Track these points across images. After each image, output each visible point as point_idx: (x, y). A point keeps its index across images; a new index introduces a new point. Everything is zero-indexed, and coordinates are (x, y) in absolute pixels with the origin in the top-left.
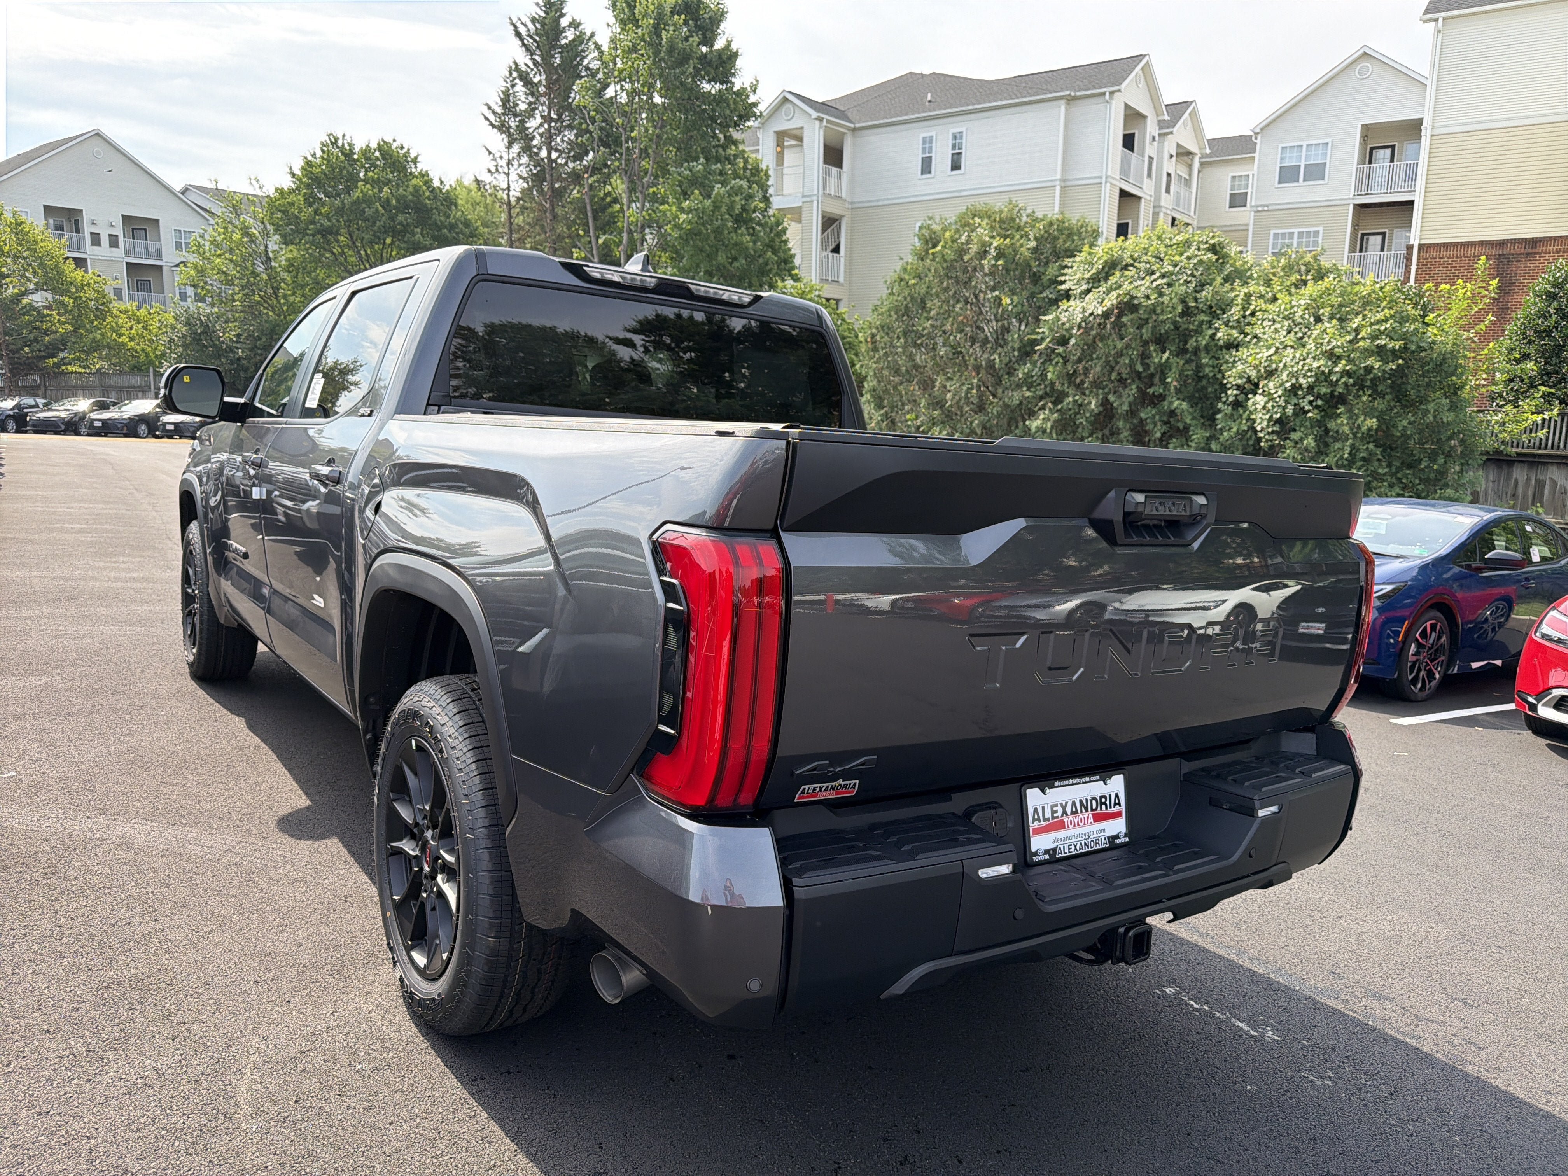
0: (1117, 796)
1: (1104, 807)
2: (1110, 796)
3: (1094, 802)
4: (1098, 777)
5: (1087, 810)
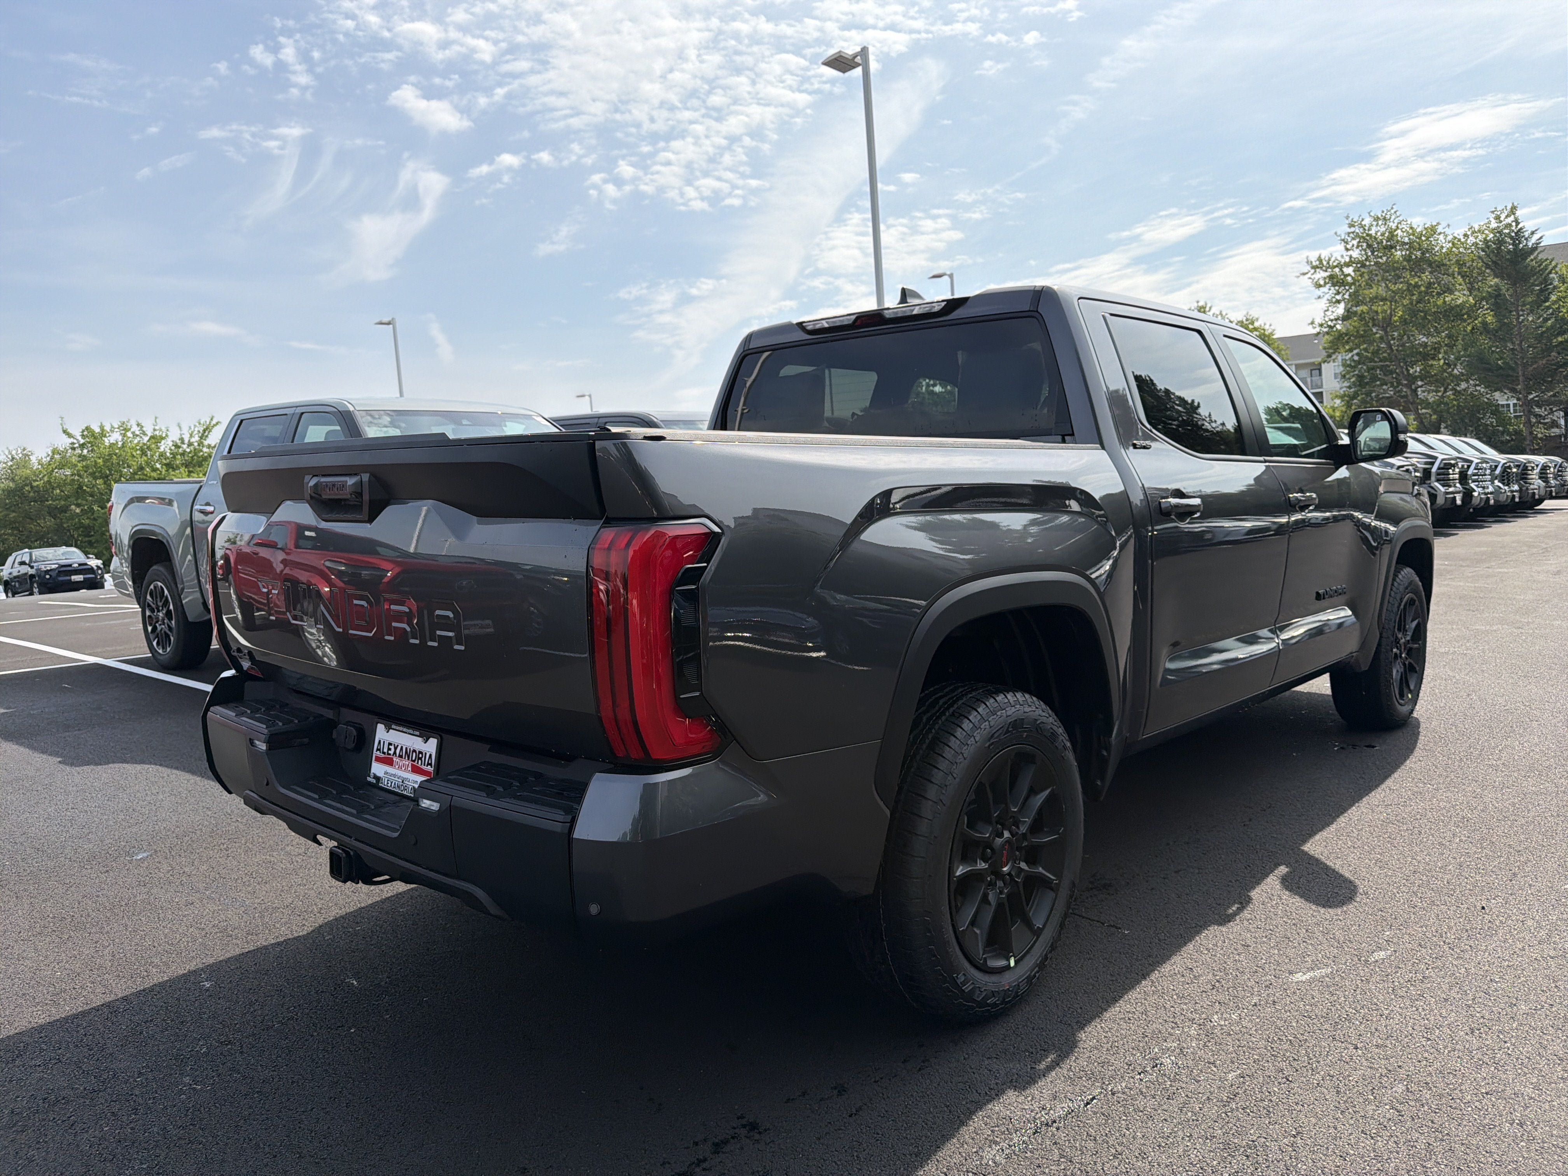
0: (430, 756)
1: (420, 761)
2: (426, 754)
3: (414, 754)
4: (418, 733)
5: (408, 759)
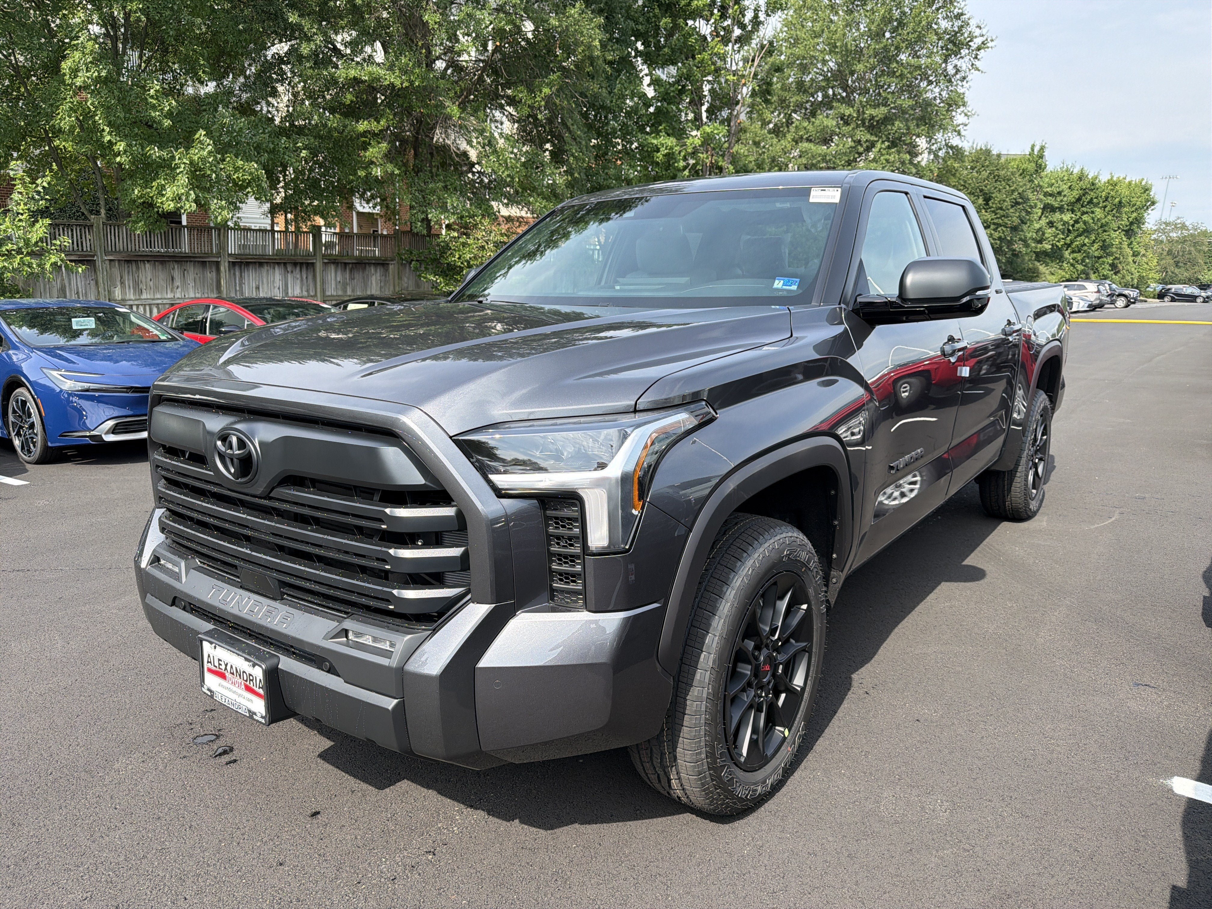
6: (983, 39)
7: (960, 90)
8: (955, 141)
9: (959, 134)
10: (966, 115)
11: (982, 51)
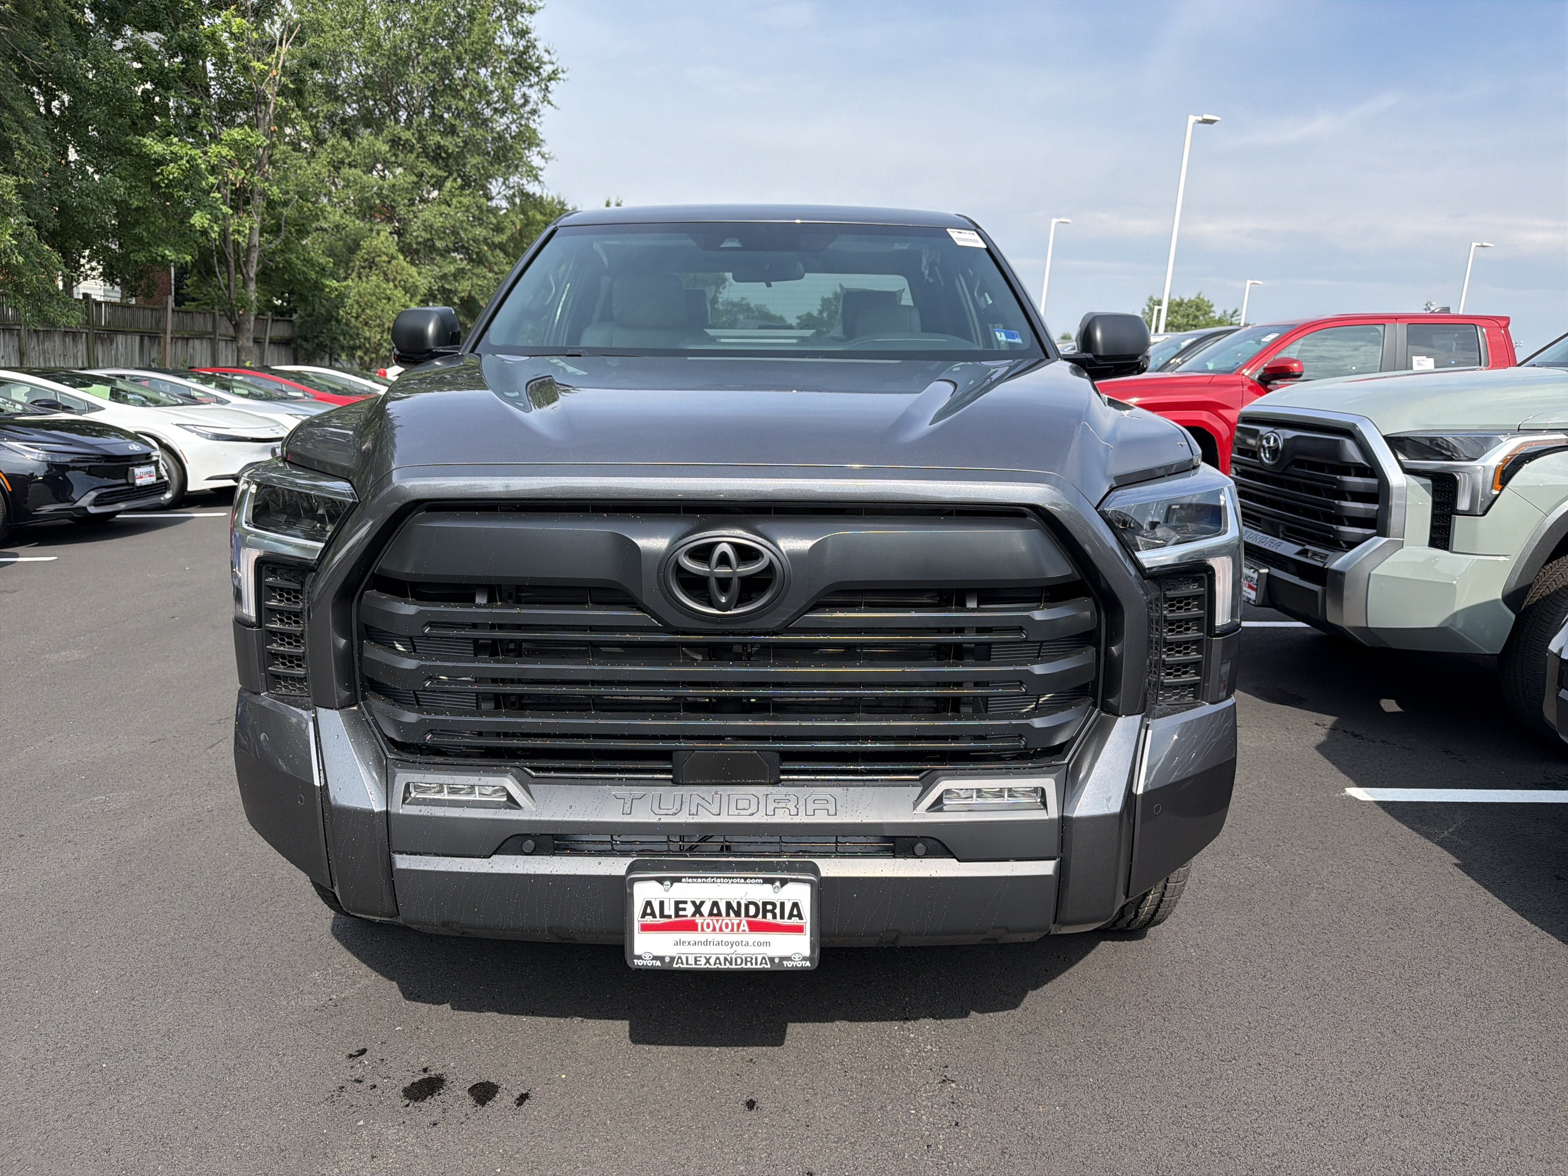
6: (555, 67)
7: (533, 125)
8: (532, 188)
9: (536, 178)
10: (543, 157)
11: (553, 82)
